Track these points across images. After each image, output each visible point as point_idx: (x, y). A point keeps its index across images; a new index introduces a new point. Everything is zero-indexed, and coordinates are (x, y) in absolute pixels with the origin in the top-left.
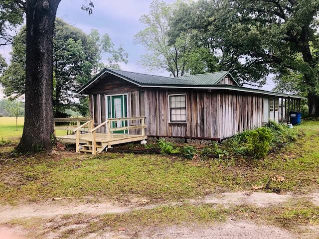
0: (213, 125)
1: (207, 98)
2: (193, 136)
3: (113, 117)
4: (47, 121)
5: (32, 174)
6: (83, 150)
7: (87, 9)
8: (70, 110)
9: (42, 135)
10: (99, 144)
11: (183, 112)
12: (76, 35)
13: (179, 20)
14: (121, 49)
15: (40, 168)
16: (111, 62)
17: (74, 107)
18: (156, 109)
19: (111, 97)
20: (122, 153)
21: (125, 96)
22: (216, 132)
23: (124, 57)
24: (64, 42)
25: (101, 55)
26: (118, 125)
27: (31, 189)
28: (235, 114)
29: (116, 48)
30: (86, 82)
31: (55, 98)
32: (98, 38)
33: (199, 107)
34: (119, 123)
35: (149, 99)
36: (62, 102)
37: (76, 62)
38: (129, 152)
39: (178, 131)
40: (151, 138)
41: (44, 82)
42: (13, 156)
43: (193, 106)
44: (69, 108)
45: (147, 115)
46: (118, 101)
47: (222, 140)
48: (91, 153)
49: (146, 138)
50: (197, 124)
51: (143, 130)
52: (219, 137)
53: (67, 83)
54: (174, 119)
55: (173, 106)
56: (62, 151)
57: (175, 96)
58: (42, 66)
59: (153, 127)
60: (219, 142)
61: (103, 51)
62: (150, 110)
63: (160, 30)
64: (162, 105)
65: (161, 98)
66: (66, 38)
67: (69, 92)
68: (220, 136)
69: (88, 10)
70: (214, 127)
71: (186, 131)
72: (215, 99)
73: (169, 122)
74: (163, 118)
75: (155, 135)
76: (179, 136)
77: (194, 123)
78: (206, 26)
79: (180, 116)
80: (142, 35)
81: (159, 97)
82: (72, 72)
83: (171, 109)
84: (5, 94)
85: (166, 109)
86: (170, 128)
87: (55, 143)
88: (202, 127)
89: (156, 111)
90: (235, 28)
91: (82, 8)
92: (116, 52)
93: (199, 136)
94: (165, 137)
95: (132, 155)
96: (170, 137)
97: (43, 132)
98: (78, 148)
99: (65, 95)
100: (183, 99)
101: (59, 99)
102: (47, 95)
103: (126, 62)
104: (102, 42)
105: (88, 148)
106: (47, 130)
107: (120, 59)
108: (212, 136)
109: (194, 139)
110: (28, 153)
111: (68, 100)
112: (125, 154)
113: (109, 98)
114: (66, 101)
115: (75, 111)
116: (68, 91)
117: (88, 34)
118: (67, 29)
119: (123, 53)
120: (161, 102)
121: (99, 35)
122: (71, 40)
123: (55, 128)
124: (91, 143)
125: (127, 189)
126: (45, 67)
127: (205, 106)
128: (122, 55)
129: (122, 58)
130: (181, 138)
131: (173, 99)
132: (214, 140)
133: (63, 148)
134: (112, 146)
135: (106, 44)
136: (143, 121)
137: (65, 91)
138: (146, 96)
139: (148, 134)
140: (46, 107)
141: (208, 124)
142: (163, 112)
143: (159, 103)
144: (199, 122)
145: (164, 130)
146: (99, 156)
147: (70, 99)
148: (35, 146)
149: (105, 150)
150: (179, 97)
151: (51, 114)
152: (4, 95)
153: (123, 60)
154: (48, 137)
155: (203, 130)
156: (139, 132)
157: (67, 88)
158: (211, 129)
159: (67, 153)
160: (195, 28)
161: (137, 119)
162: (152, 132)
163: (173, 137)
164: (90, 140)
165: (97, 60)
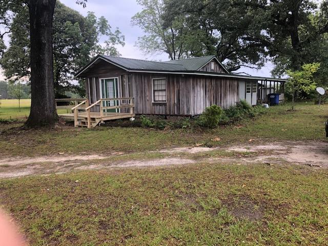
0: (186, 104)
1: (182, 82)
2: (172, 114)
3: (107, 97)
4: (50, 101)
5: (41, 140)
6: (80, 125)
7: (81, 3)
8: (70, 92)
9: (46, 112)
10: (93, 119)
11: (164, 93)
12: (73, 18)
13: (172, 4)
14: (118, 31)
15: (46, 137)
16: (108, 45)
17: (74, 90)
18: (142, 91)
19: (104, 81)
20: (111, 127)
21: (116, 79)
22: (188, 110)
23: (121, 40)
24: (61, 24)
25: (98, 37)
26: (111, 105)
27: (42, 148)
28: (207, 96)
29: (113, 31)
30: (84, 65)
31: (55, 81)
32: (95, 21)
33: (176, 89)
34: (112, 102)
35: (136, 82)
36: (62, 84)
37: (74, 44)
38: (117, 126)
39: (160, 110)
40: (138, 116)
41: (47, 68)
42: (24, 129)
43: (172, 88)
44: (69, 90)
45: (134, 96)
46: (110, 84)
47: (193, 116)
48: (87, 127)
49: (134, 115)
50: (175, 103)
51: (131, 109)
52: (190, 114)
53: (66, 65)
54: (157, 99)
55: (156, 89)
56: (63, 125)
57: (157, 80)
58: (44, 54)
59: (140, 106)
60: (191, 118)
61: (100, 33)
62: (137, 92)
63: (157, 12)
64: (147, 87)
65: (146, 81)
66: (64, 20)
67: (69, 75)
68: (192, 113)
69: (83, 4)
70: (187, 106)
71: (166, 110)
72: (188, 83)
73: (153, 102)
74: (148, 98)
75: (141, 113)
76: (161, 113)
77: (172, 102)
78: (200, 10)
79: (161, 97)
80: (139, 17)
81: (144, 80)
82: (70, 54)
83: (154, 91)
84: (7, 76)
85: (150, 92)
86: (153, 107)
87: (57, 119)
88: (178, 105)
89: (142, 92)
90: (230, 10)
91: (77, 3)
92: (113, 35)
93: (176, 113)
94: (149, 115)
95: (119, 128)
96: (153, 115)
97: (47, 110)
98: (76, 123)
99: (65, 78)
100: (163, 82)
101: (59, 81)
102: (49, 79)
103: (123, 44)
104: (98, 24)
105: (84, 123)
106: (50, 108)
107: (117, 42)
108: (186, 114)
109: (172, 116)
110: (36, 126)
111: (67, 82)
112: (114, 128)
113: (102, 80)
114: (65, 84)
115: (75, 93)
116: (67, 74)
117: (85, 17)
118: (65, 11)
119: (120, 36)
120: (146, 85)
121: (95, 18)
122: (68, 23)
123: (57, 107)
124: (86, 118)
125: (110, 147)
126: (46, 55)
127: (181, 89)
128: (118, 38)
129: (118, 41)
130: (162, 115)
131: (156, 83)
132: (187, 116)
133: (64, 123)
134: (104, 121)
135: (103, 27)
136: (131, 101)
137: (64, 73)
138: (133, 80)
139: (136, 113)
140: (48, 88)
141: (183, 103)
142: (147, 94)
143: (145, 86)
144: (176, 102)
145: (149, 109)
146: (93, 129)
147: (69, 81)
148: (41, 122)
149: (98, 125)
150: (160, 81)
151: (53, 95)
152: (5, 77)
153: (120, 43)
154: (51, 114)
155: (179, 108)
156: (128, 111)
157: (67, 71)
158: (185, 107)
159: (67, 127)
160: (189, 12)
161: (126, 100)
162: (139, 111)
163: (156, 115)
164: (86, 117)
165: (95, 42)
